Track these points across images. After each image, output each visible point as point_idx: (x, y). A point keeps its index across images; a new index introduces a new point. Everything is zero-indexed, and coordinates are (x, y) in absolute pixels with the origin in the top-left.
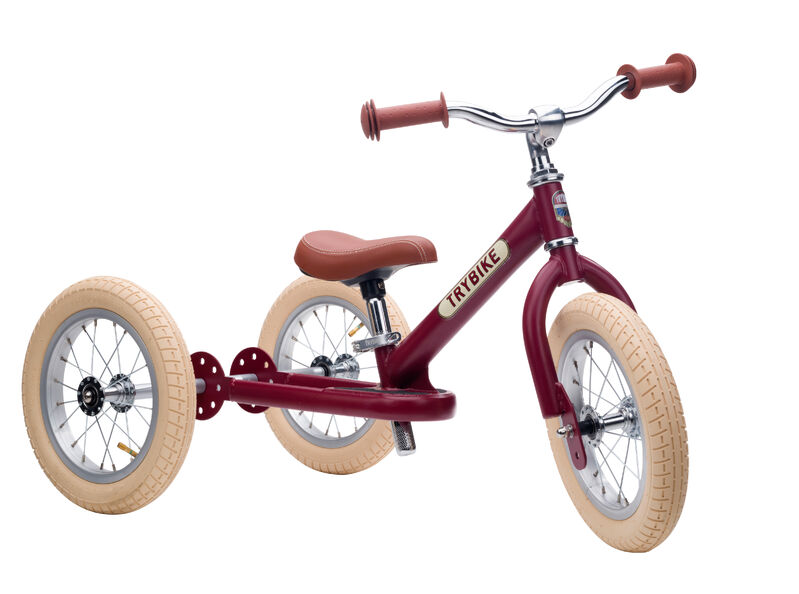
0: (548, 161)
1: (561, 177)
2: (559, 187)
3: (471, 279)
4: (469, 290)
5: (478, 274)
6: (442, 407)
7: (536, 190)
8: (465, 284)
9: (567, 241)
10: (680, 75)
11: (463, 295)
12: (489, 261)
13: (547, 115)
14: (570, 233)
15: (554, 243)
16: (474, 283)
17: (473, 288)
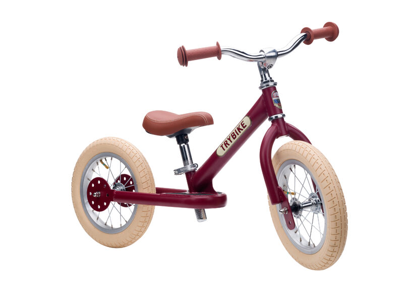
0: (269, 76)
1: (275, 84)
2: (275, 89)
3: (232, 136)
4: (231, 142)
5: (235, 134)
6: (220, 201)
7: (264, 91)
8: (229, 139)
9: (280, 116)
10: (331, 33)
11: (229, 145)
12: (241, 127)
13: (269, 52)
14: (281, 112)
15: (274, 117)
16: (234, 139)
17: (234, 141)
